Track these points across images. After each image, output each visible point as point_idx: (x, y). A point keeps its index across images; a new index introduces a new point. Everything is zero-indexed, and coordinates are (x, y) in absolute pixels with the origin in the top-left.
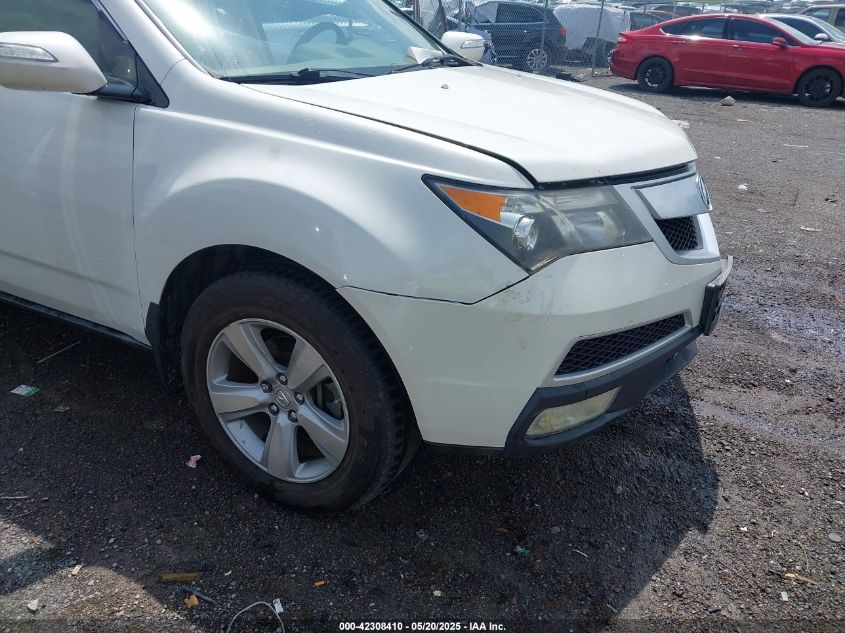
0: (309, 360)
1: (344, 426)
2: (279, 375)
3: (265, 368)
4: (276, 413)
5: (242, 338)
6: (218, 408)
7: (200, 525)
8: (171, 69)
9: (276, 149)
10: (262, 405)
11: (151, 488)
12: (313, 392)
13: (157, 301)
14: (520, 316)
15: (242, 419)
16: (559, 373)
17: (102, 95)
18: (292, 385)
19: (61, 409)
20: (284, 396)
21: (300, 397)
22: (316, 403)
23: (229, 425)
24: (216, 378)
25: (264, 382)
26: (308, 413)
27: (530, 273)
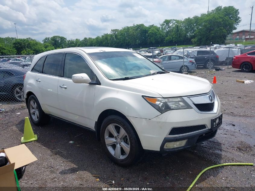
0: (123, 132)
1: (129, 146)
2: (118, 135)
3: (115, 134)
4: (117, 144)
5: (111, 128)
6: (106, 143)
7: (101, 167)
8: (102, 78)
9: (118, 92)
10: (114, 142)
11: (93, 160)
12: (124, 139)
13: (97, 121)
14: (160, 122)
15: (111, 145)
16: (170, 134)
17: (90, 84)
18: (120, 137)
19: (78, 146)
20: (119, 140)
21: (121, 140)
22: (124, 141)
23: (108, 147)
24: (106, 136)
25: (115, 137)
26: (123, 144)
27: (162, 113)
